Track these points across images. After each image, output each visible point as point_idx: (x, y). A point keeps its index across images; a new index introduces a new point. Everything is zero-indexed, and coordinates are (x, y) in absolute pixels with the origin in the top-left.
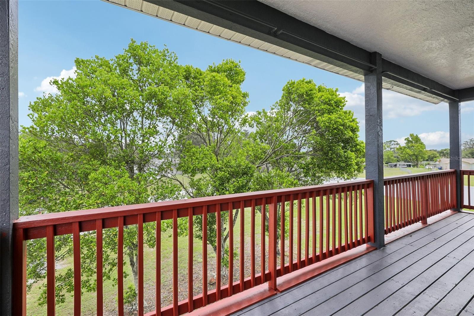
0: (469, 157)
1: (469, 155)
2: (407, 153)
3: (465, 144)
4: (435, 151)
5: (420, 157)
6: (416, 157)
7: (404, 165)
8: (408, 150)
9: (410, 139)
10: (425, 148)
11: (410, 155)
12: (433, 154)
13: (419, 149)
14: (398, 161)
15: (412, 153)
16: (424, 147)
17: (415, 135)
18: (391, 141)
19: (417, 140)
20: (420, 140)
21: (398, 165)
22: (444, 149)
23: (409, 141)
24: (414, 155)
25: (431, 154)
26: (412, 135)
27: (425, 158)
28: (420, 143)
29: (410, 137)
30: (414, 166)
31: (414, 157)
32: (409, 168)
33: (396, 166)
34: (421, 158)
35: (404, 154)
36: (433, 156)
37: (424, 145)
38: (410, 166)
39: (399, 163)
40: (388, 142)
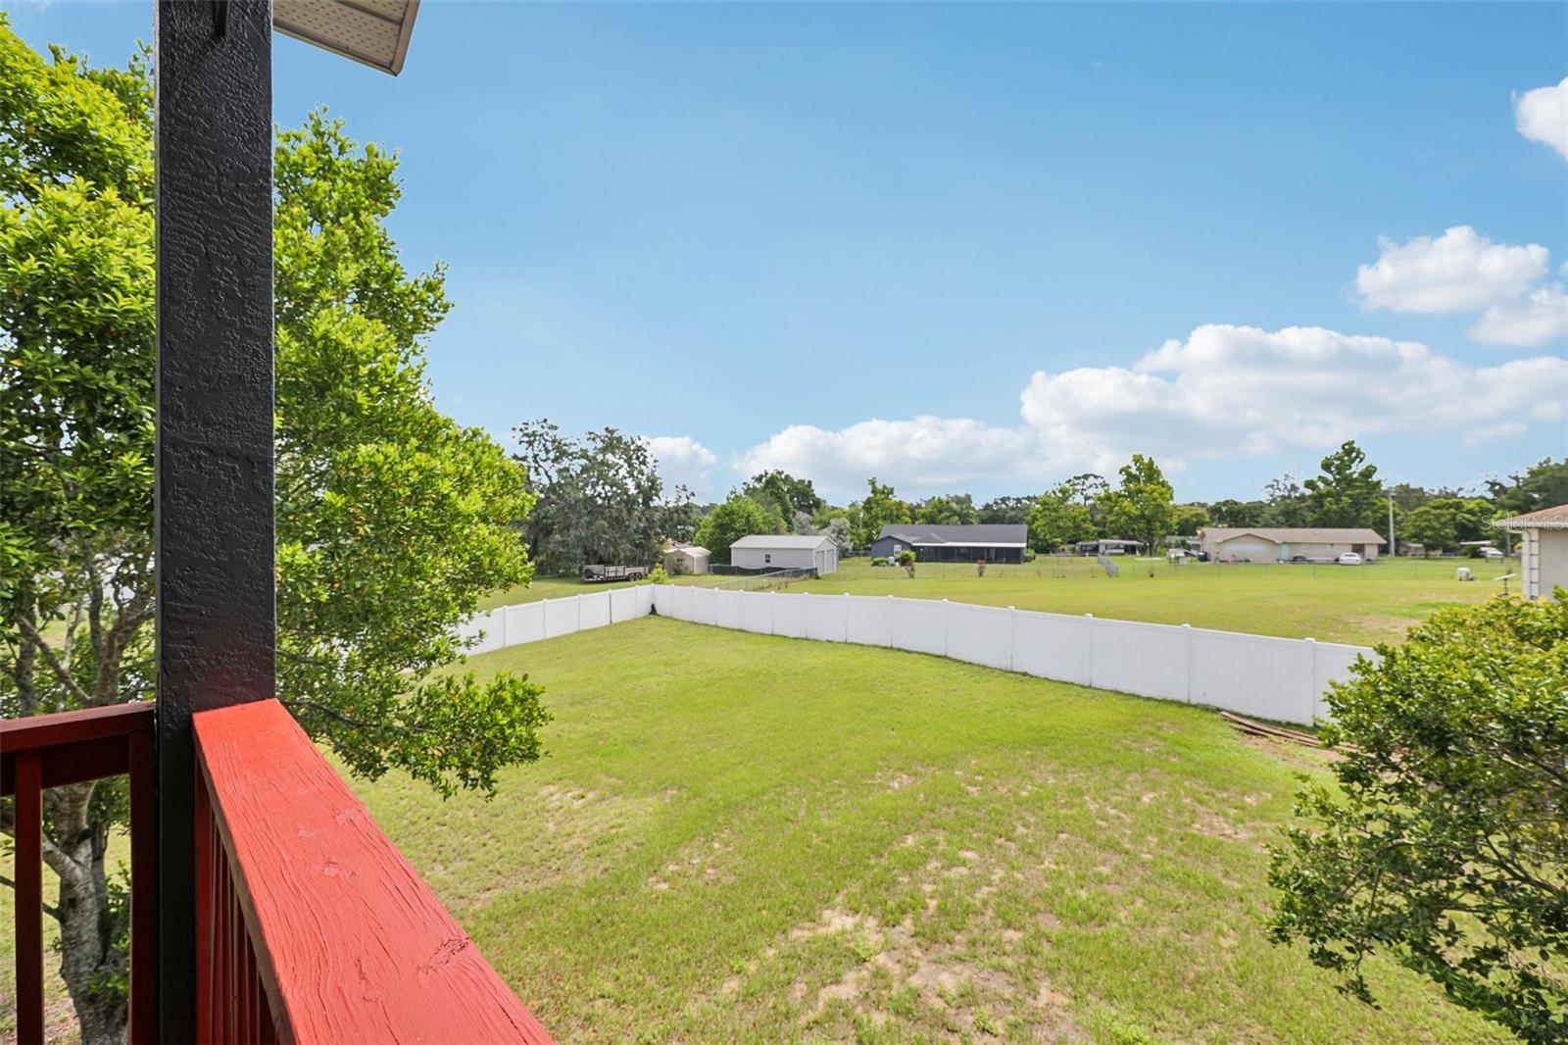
0: (1279, 525)
1: (1280, 518)
2: (1124, 513)
3: (1272, 486)
4: (1203, 505)
5: (1158, 524)
6: (1149, 522)
7: (1118, 547)
8: (1127, 503)
9: (1133, 471)
10: (1172, 498)
11: (1131, 518)
12: (1197, 515)
13: (1155, 500)
14: (1102, 535)
15: (1137, 513)
16: (1168, 496)
17: (1146, 461)
18: (1086, 477)
19: (1151, 473)
20: (1159, 473)
21: (1102, 548)
22: (1222, 500)
23: (1131, 478)
24: (1143, 516)
25: (1192, 516)
26: (1137, 459)
27: (1171, 526)
28: (1159, 483)
29: (1132, 464)
30: (1143, 551)
31: (1142, 525)
32: (1129, 557)
33: (1096, 549)
34: (1162, 528)
35: (1117, 514)
36: (1194, 519)
37: (1170, 488)
38: (1131, 550)
39: (1102, 541)
40: (1079, 478)
